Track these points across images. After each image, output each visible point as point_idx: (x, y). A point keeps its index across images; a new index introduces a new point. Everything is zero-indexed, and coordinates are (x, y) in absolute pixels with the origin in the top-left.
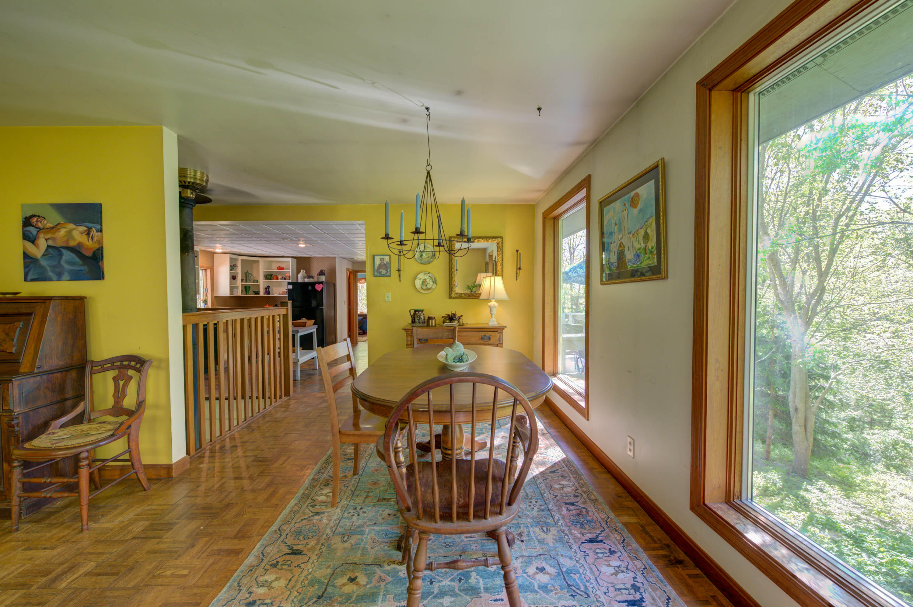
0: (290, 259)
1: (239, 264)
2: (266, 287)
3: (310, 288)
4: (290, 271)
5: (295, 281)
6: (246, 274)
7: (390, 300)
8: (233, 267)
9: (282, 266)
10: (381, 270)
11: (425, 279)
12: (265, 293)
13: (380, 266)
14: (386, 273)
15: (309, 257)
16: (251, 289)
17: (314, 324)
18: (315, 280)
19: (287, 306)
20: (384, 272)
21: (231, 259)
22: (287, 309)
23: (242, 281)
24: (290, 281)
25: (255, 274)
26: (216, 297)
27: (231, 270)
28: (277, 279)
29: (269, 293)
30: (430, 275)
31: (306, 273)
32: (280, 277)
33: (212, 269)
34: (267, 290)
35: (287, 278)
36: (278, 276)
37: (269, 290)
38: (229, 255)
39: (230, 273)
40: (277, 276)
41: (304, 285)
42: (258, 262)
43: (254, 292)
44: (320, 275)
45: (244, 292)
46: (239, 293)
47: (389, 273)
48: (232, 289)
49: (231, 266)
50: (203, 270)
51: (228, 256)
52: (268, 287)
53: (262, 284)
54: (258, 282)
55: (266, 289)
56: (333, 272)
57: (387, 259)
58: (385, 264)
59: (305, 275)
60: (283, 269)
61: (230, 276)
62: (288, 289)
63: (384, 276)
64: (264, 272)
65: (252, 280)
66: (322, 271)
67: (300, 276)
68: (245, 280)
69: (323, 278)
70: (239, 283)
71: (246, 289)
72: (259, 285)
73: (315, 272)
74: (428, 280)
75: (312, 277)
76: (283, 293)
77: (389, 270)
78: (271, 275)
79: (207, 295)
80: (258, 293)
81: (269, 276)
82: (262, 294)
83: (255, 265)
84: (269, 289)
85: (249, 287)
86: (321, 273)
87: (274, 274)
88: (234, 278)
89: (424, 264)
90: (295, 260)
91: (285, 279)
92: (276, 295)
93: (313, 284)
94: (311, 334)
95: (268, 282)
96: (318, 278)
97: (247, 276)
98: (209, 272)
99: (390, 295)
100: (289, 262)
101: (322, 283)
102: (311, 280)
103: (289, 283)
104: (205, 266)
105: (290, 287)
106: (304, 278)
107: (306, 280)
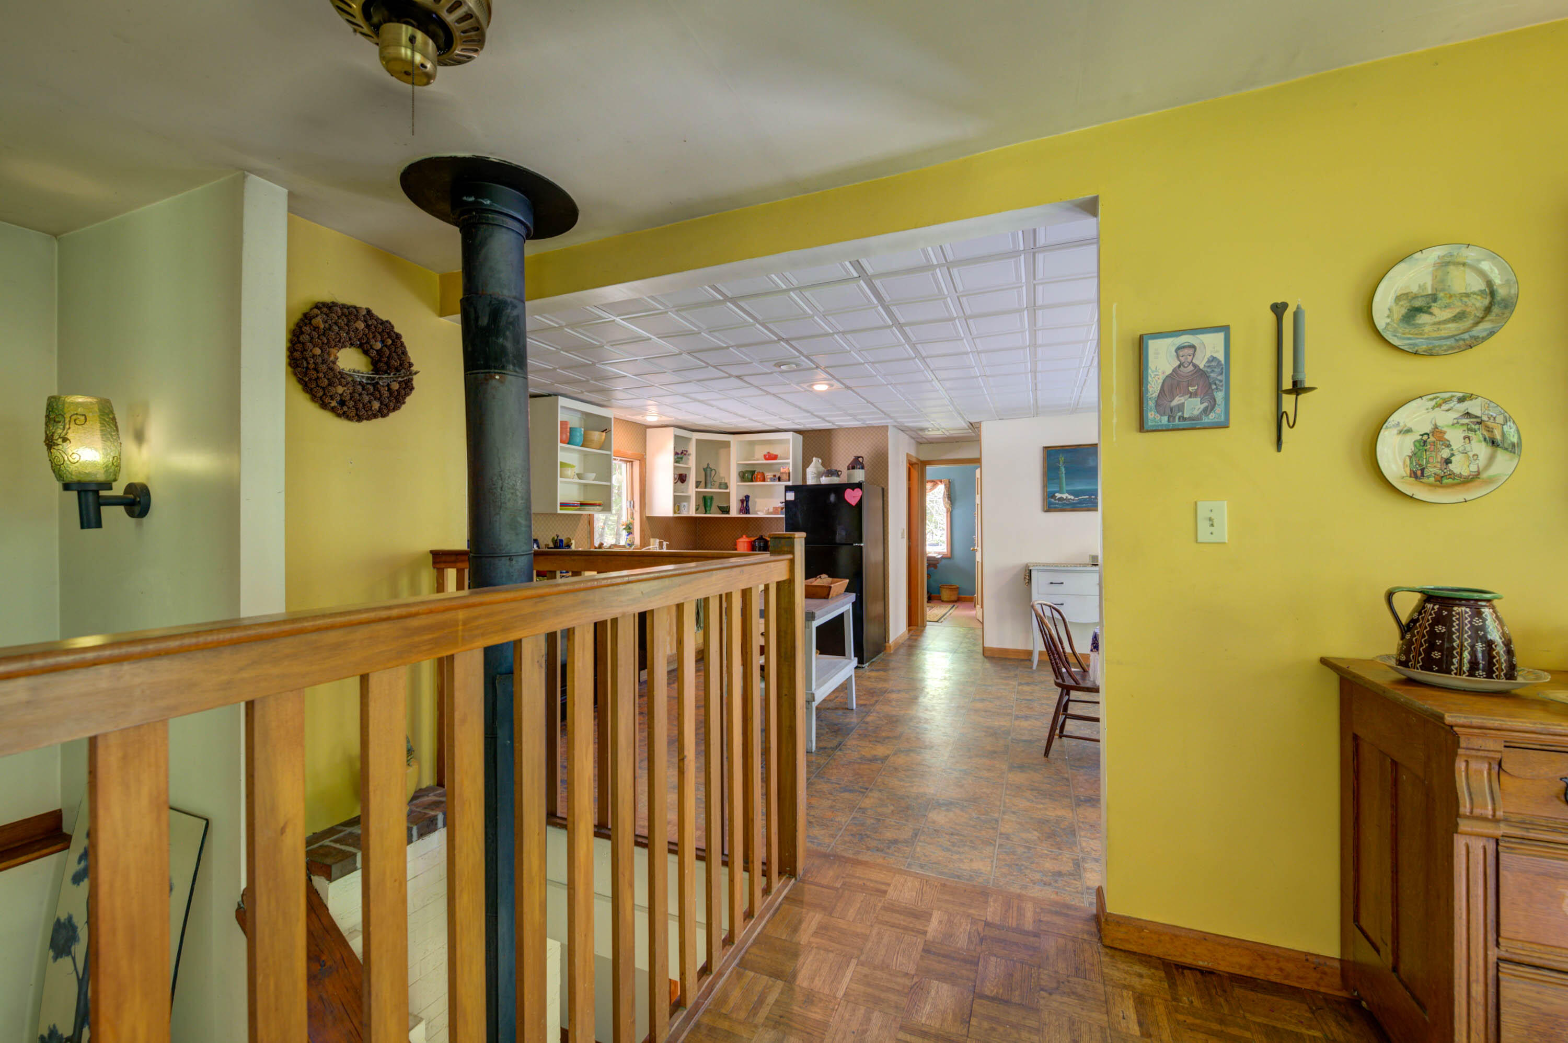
0: (789, 435)
1: (692, 449)
2: (742, 497)
3: (832, 498)
4: (790, 461)
5: (800, 483)
6: (705, 470)
7: (1223, 532)
8: (680, 456)
9: (774, 452)
10: (1176, 401)
11: (1436, 431)
12: (741, 511)
13: (1173, 384)
14: (1206, 411)
15: (829, 431)
16: (716, 503)
17: (848, 590)
18: (842, 479)
19: (792, 552)
20: (1193, 406)
21: (677, 437)
22: (792, 562)
23: (698, 484)
24: (790, 483)
25: (722, 472)
26: (649, 518)
27: (676, 462)
28: (764, 480)
29: (747, 512)
30: (1474, 407)
31: (823, 464)
32: (769, 475)
33: (642, 460)
34: (745, 503)
35: (785, 477)
36: (766, 474)
37: (747, 505)
38: (672, 429)
39: (675, 468)
40: (763, 474)
41: (819, 492)
42: (727, 445)
43: (719, 507)
44: (853, 468)
45: (702, 508)
46: (690, 510)
47: (1220, 409)
48: (678, 501)
49: (676, 454)
50: (626, 462)
51: (670, 433)
52: (747, 497)
53: (736, 490)
54: (727, 487)
55: (742, 501)
56: (880, 462)
57: (1212, 345)
58: (1199, 373)
59: (822, 469)
60: (775, 457)
61: (674, 474)
62: (787, 503)
63: (1193, 425)
64: (739, 464)
65: (717, 484)
66: (857, 458)
67: (811, 471)
68: (703, 484)
69: (859, 476)
70: (691, 489)
71: (705, 501)
72: (729, 493)
73: (842, 461)
74: (1455, 437)
75: (837, 473)
76: (776, 510)
77: (1219, 396)
78: (753, 472)
79: (633, 514)
80: (726, 510)
81: (749, 475)
82: (734, 513)
83: (723, 452)
84: (747, 501)
85: (712, 498)
86: (856, 463)
87: (758, 470)
88: (681, 478)
89: (1430, 353)
90: (800, 437)
91: (779, 479)
92: (761, 515)
93: (839, 489)
94: (840, 618)
95: (748, 488)
96: (849, 476)
97: (707, 475)
98: (637, 464)
99: (1222, 510)
100: (787, 441)
101: (859, 485)
102: (835, 480)
103: (788, 489)
104: (630, 452)
105: (791, 496)
106: (819, 475)
107: (824, 480)
